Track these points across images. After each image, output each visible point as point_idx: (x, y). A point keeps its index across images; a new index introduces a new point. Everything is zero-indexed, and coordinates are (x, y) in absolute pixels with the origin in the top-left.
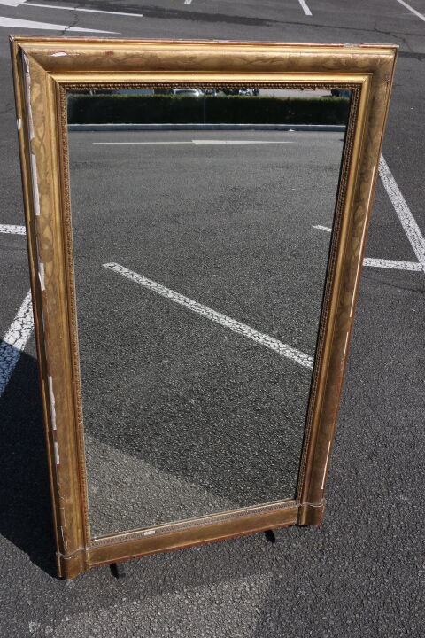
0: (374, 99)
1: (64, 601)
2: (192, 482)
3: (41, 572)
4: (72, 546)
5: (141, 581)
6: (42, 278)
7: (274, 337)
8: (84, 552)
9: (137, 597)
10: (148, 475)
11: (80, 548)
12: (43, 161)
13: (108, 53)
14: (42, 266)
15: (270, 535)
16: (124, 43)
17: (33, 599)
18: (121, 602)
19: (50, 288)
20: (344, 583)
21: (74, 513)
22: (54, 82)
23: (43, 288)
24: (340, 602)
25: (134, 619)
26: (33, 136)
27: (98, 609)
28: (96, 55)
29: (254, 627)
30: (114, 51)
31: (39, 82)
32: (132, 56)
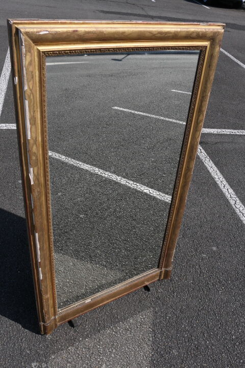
0: (212, 55)
1: (48, 347)
2: (96, 264)
3: (31, 333)
4: (49, 318)
5: (87, 327)
6: (31, 177)
7: (112, 173)
8: (55, 319)
9: (87, 336)
10: (71, 264)
11: (53, 318)
12: (32, 104)
13: (74, 31)
14: (31, 170)
15: (147, 288)
16: (83, 23)
17: (30, 350)
18: (79, 341)
19: (36, 182)
20: (188, 306)
21: (49, 301)
22: (39, 51)
23: (32, 183)
24: (188, 316)
25: (89, 349)
26: (26, 88)
27: (68, 347)
28: (67, 32)
29: (151, 339)
30: (78, 29)
31: (30, 52)
32: (89, 33)
